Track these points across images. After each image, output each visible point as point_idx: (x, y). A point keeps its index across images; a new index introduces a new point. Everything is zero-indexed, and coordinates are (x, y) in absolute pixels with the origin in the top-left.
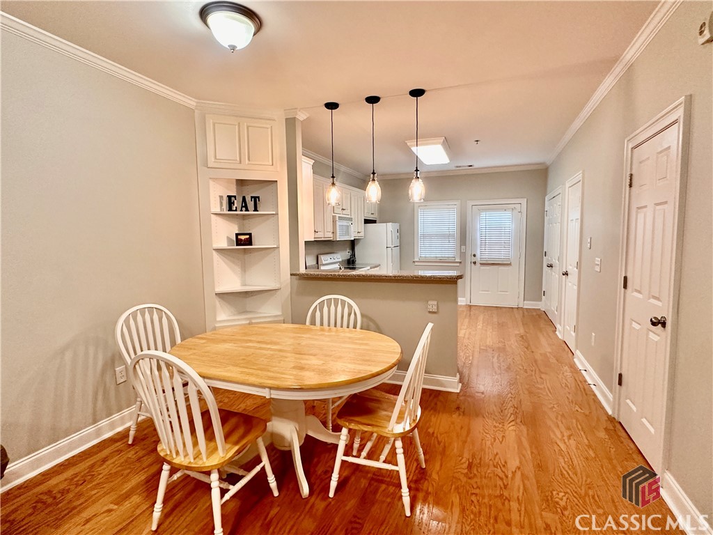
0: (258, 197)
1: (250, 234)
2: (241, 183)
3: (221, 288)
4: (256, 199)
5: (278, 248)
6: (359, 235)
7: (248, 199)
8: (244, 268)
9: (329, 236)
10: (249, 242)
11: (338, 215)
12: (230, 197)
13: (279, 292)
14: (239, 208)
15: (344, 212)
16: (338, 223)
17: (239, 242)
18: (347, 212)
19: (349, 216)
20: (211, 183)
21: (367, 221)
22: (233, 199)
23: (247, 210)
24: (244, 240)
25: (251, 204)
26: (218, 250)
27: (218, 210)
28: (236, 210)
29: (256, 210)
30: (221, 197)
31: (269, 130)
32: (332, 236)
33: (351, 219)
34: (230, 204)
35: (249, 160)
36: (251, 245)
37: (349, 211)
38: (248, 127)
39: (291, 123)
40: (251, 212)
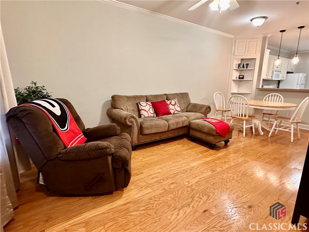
0: (248, 64)
1: (243, 76)
2: (242, 60)
3: (232, 92)
4: (247, 65)
5: (253, 80)
6: (284, 78)
7: (245, 64)
8: (239, 86)
9: (270, 78)
10: (243, 78)
11: (275, 70)
12: (239, 64)
13: (251, 94)
14: (241, 67)
15: (278, 68)
16: (275, 73)
17: (239, 78)
18: (279, 68)
19: (280, 70)
20: (235, 60)
21: (288, 73)
22: (240, 65)
23: (244, 68)
24: (241, 78)
25: (245, 66)
26: (233, 80)
27: (235, 68)
28: (240, 68)
29: (247, 68)
30: (236, 64)
31: (256, 42)
32: (271, 78)
33: (280, 71)
34: (239, 66)
35: (248, 52)
36: (243, 79)
37: (280, 68)
38: (249, 42)
39: (264, 39)
40: (245, 69)
